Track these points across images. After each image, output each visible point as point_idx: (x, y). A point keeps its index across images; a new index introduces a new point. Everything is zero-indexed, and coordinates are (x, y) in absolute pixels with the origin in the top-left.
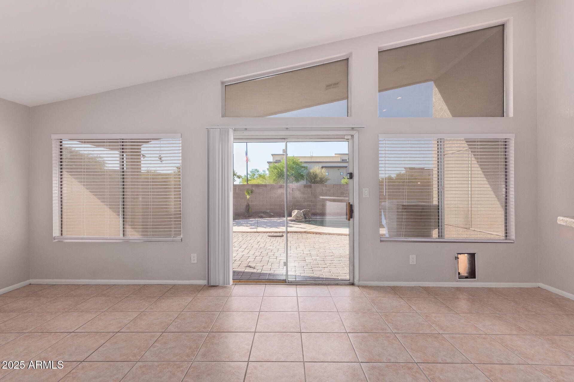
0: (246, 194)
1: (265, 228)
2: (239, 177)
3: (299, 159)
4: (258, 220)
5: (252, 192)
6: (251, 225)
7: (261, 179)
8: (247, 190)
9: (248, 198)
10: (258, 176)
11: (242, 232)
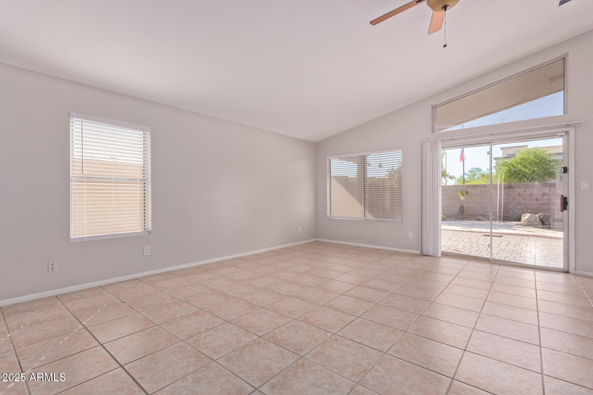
0: (460, 195)
1: (481, 228)
2: (451, 178)
3: (546, 151)
4: (474, 222)
5: (467, 193)
6: (464, 225)
7: (484, 179)
8: (461, 192)
9: (462, 199)
10: (479, 176)
11: (453, 230)
